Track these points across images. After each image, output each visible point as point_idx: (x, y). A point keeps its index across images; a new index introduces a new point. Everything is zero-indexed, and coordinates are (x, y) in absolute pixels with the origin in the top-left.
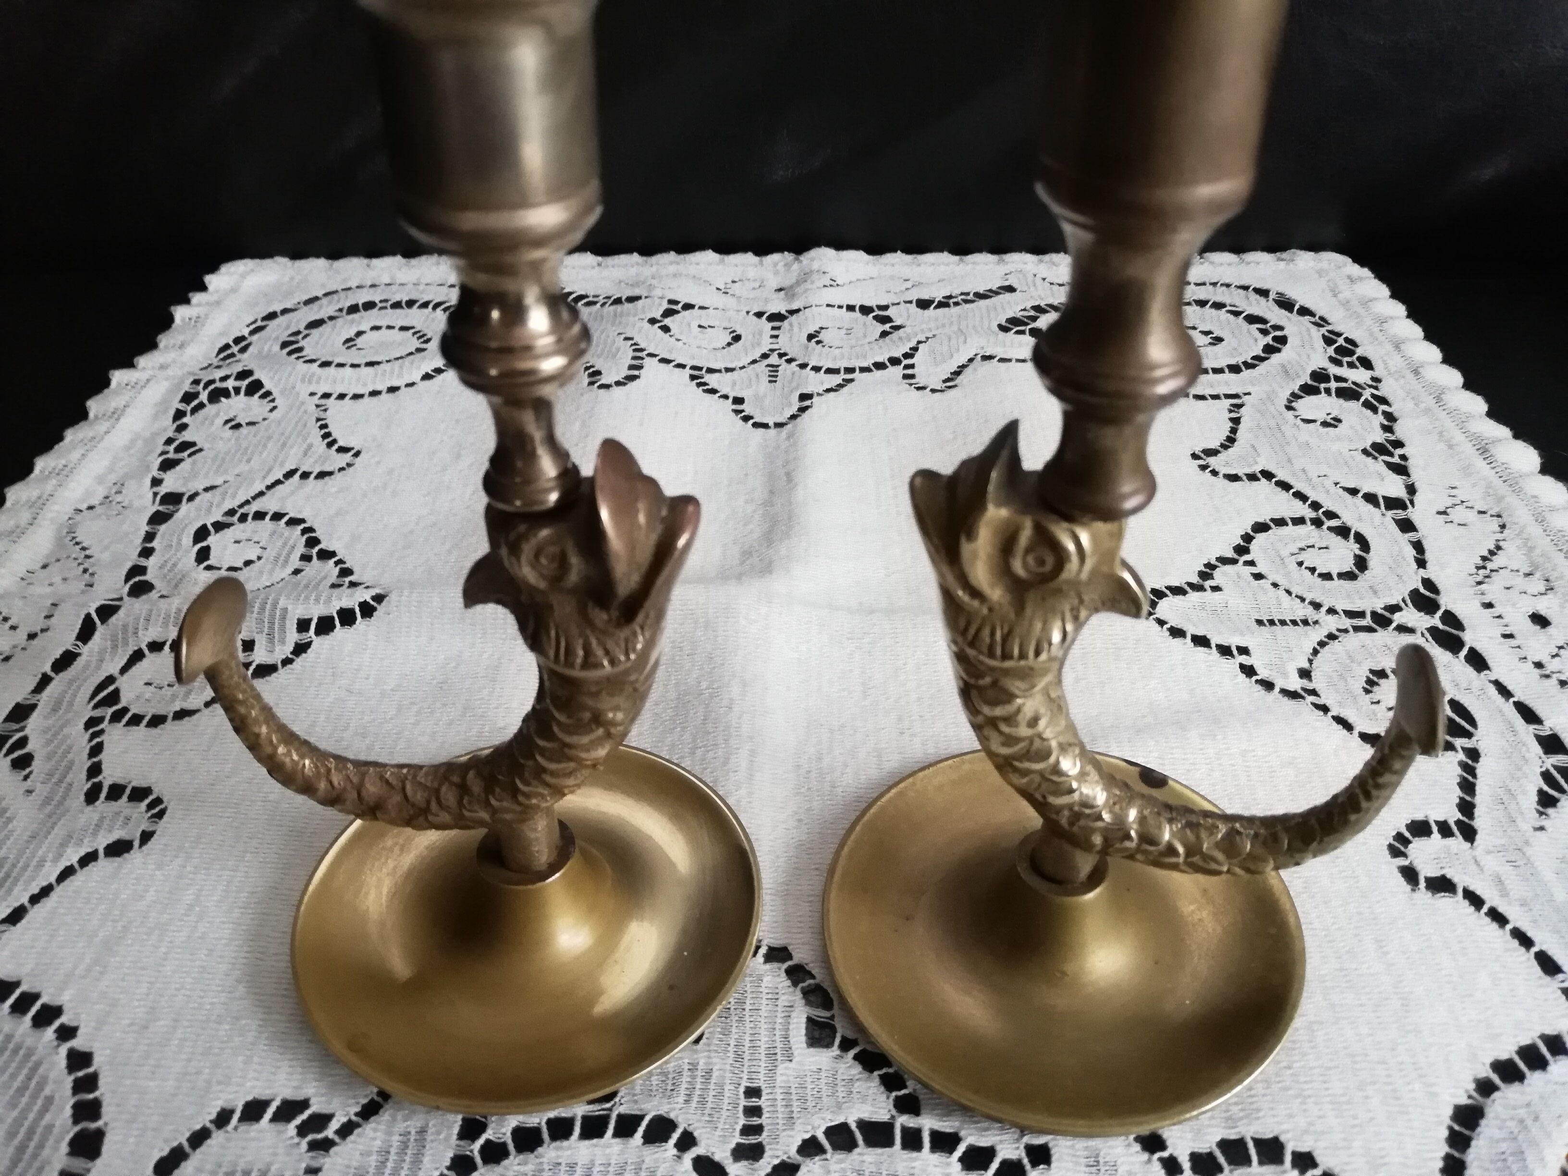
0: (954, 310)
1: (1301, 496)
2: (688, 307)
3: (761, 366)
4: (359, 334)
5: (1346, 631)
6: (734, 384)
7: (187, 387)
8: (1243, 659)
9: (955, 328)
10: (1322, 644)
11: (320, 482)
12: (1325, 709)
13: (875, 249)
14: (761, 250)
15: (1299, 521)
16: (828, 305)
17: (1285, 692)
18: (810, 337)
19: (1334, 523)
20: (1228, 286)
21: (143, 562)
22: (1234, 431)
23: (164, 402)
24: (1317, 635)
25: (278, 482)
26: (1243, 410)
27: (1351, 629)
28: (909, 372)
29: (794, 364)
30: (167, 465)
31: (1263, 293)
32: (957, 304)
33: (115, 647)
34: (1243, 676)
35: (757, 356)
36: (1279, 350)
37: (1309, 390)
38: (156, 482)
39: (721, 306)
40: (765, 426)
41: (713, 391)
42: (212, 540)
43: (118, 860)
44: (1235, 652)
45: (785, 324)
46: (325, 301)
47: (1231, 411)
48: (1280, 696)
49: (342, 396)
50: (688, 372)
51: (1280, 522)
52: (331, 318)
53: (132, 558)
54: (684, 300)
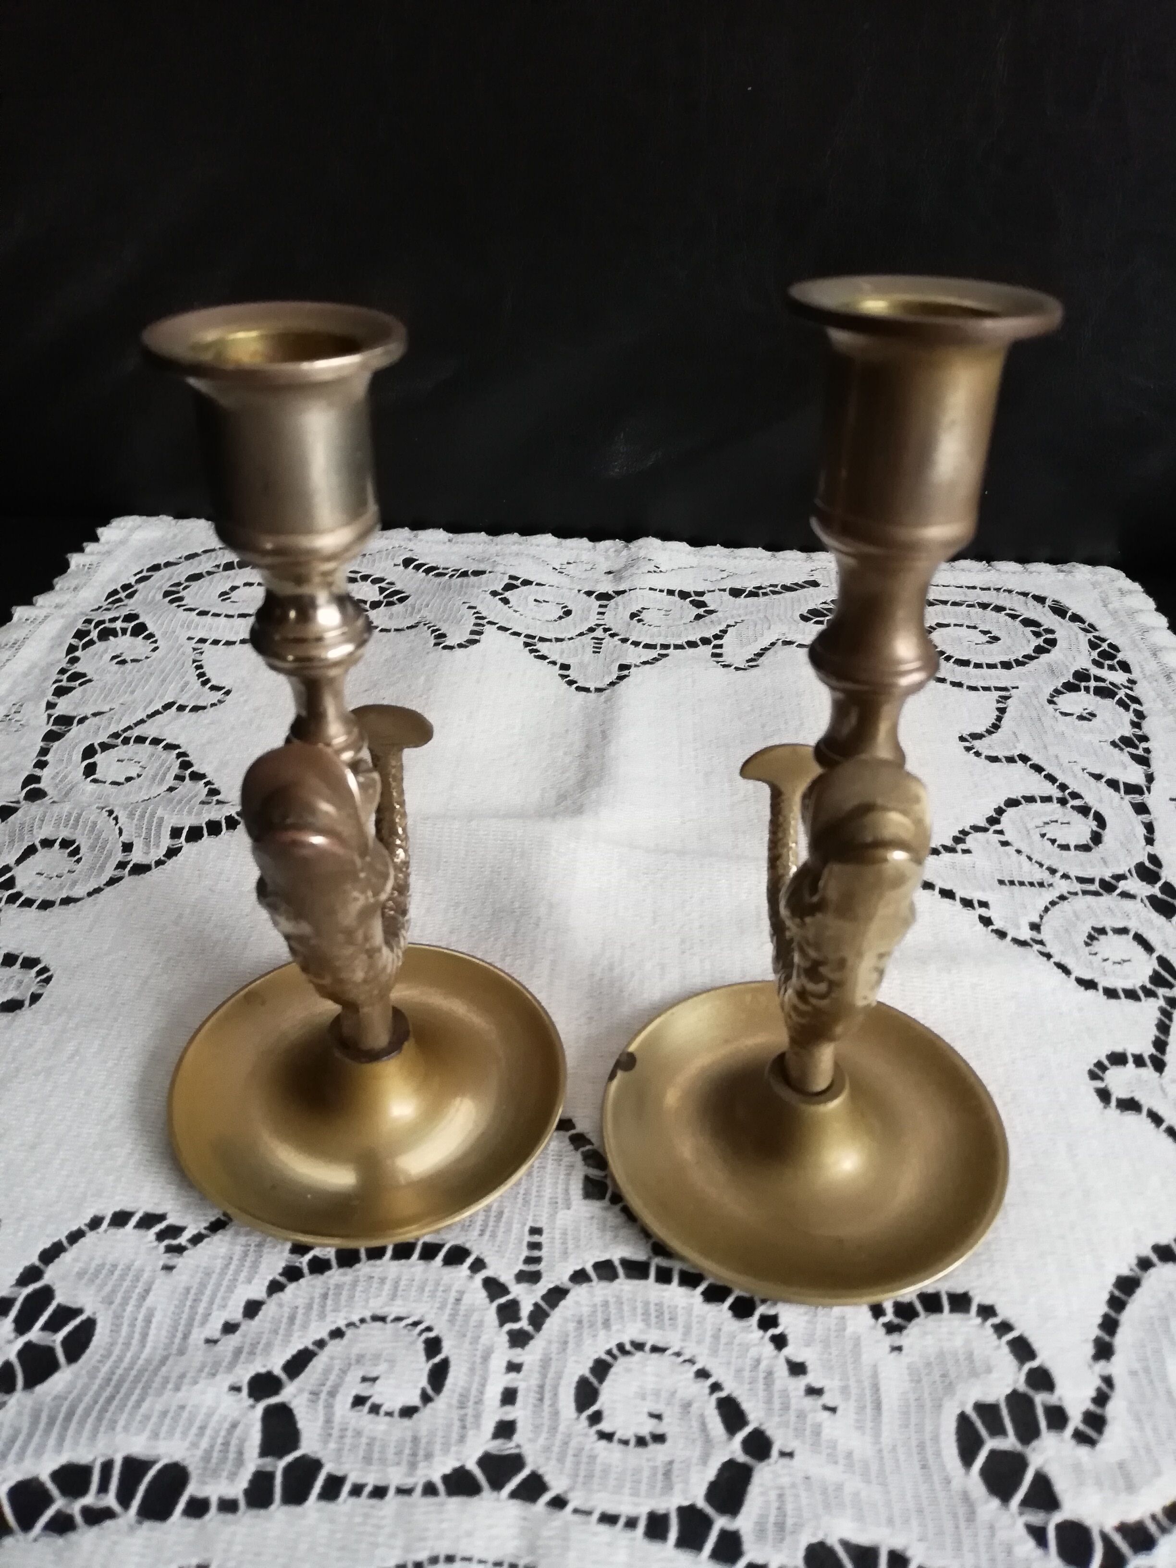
0: (762, 599)
1: (1051, 778)
2: (527, 583)
3: (587, 639)
4: (233, 588)
5: (1076, 894)
6: (562, 652)
7: (79, 625)
8: (983, 911)
9: (761, 615)
10: (1053, 903)
11: (194, 715)
12: (1048, 956)
13: (697, 541)
14: (595, 537)
15: (1047, 799)
16: (651, 589)
17: (1016, 941)
18: (633, 616)
19: (1077, 802)
20: (1010, 591)
21: (38, 772)
22: (999, 719)
23: (60, 636)
24: (1052, 894)
25: (157, 713)
26: (1009, 701)
27: (1080, 893)
28: (718, 651)
29: (616, 638)
30: (60, 692)
31: (1040, 600)
32: (765, 594)
33: (12, 842)
34: (980, 926)
35: (584, 629)
36: (1048, 651)
37: (1070, 687)
38: (50, 706)
39: (556, 584)
40: (587, 690)
41: (544, 658)
42: (99, 758)
43: (11, 1015)
44: (976, 905)
45: (612, 603)
46: (204, 557)
47: (998, 702)
48: (1011, 943)
49: (216, 642)
50: (522, 639)
51: (1030, 799)
52: (209, 573)
53: (28, 769)
54: (524, 576)
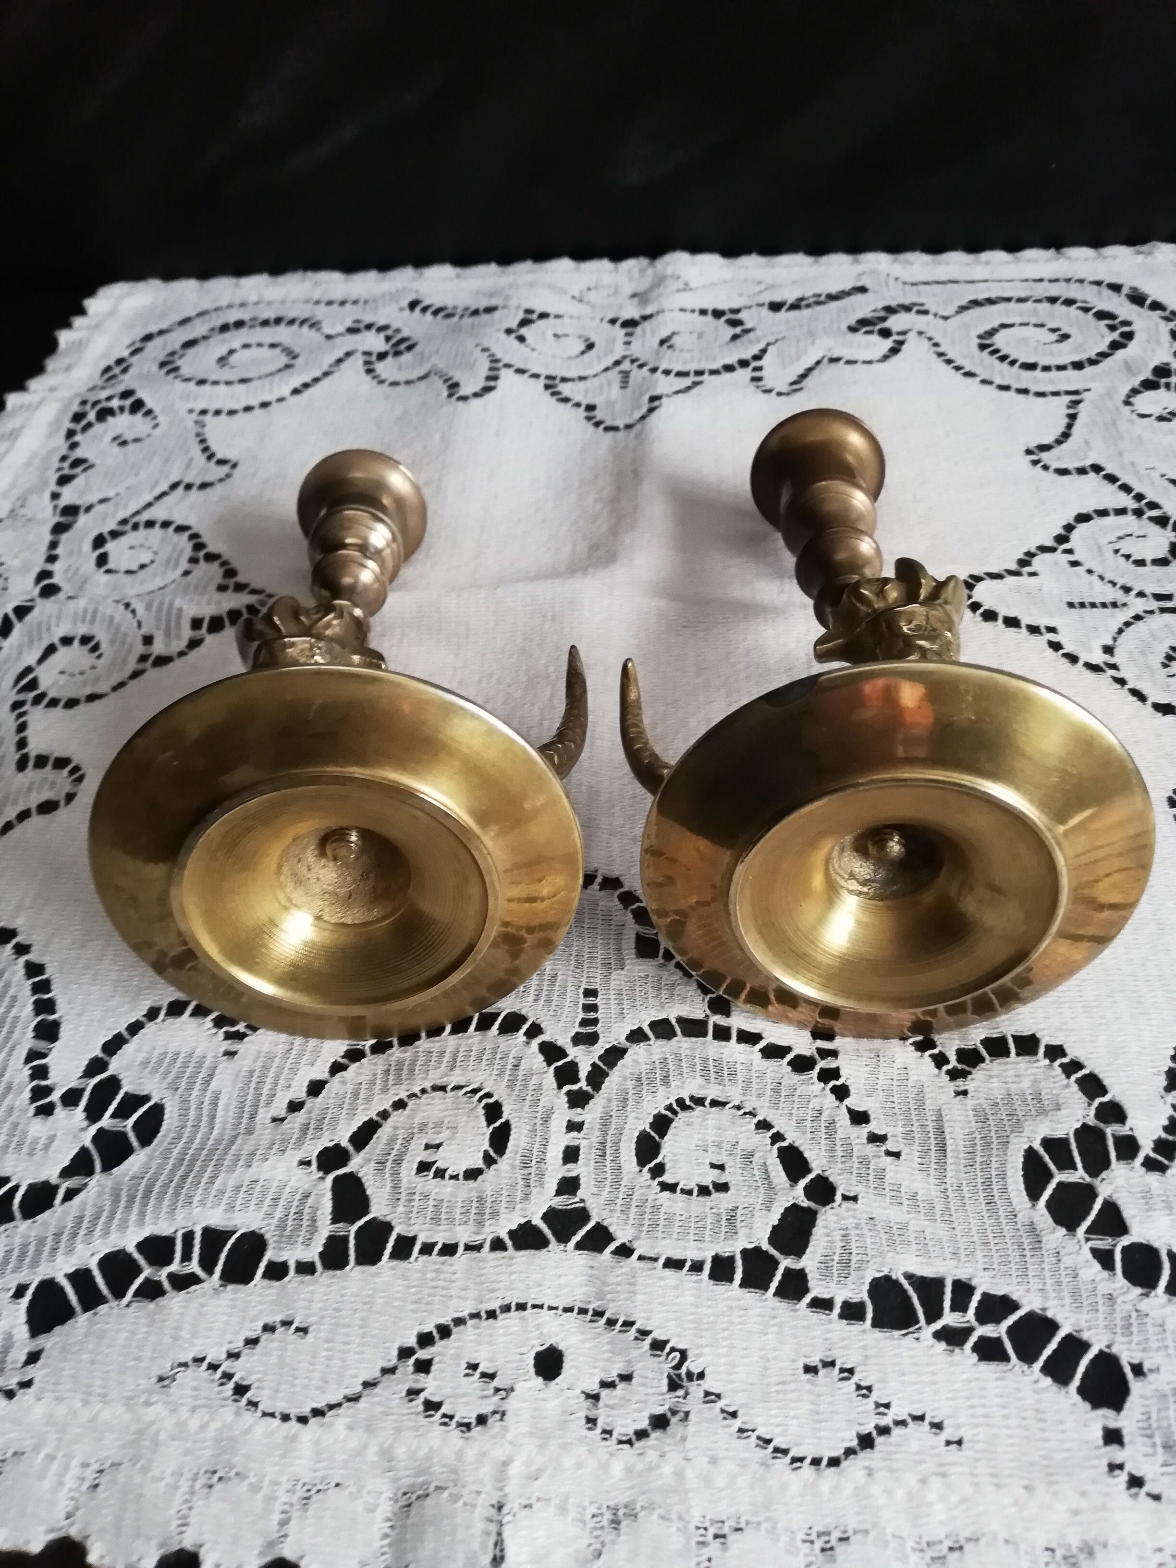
0: (805, 313)
1: (1126, 488)
2: (543, 316)
3: (614, 375)
4: (231, 352)
5: (1152, 612)
6: (586, 392)
7: (75, 408)
8: (1051, 636)
9: (805, 329)
10: (1127, 624)
11: (202, 493)
12: (1121, 682)
13: (730, 251)
14: (617, 255)
15: (1121, 512)
16: (681, 310)
17: (1090, 666)
18: (662, 342)
19: (1155, 513)
20: (1081, 281)
21: (49, 567)
22: (1069, 426)
23: (56, 422)
24: (1125, 615)
25: (164, 494)
26: (1081, 405)
27: (1157, 611)
28: (757, 374)
29: (645, 369)
30: (64, 480)
31: (1116, 288)
32: (808, 306)
34: (1050, 651)
35: (609, 362)
36: (1124, 346)
37: (1149, 385)
38: (55, 496)
39: (575, 314)
40: (616, 429)
41: (566, 400)
42: (110, 547)
43: (48, 816)
44: (1043, 630)
45: (638, 330)
46: (197, 321)
47: (1069, 407)
48: (1083, 669)
49: (218, 413)
50: (542, 381)
51: (1103, 513)
52: (205, 338)
53: (39, 564)
54: (539, 308)
